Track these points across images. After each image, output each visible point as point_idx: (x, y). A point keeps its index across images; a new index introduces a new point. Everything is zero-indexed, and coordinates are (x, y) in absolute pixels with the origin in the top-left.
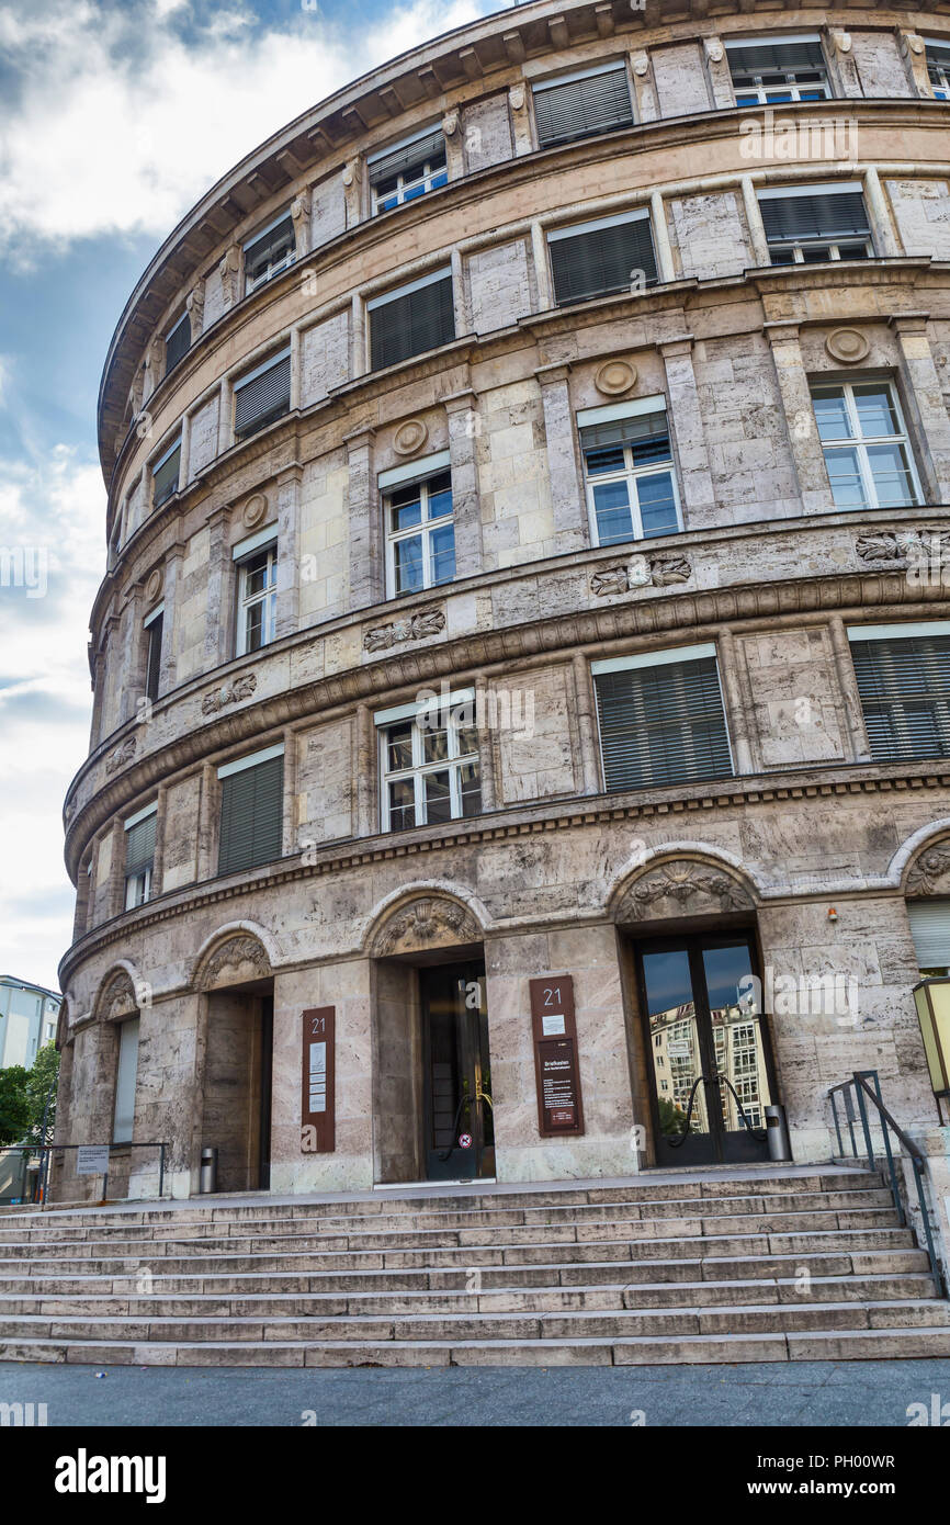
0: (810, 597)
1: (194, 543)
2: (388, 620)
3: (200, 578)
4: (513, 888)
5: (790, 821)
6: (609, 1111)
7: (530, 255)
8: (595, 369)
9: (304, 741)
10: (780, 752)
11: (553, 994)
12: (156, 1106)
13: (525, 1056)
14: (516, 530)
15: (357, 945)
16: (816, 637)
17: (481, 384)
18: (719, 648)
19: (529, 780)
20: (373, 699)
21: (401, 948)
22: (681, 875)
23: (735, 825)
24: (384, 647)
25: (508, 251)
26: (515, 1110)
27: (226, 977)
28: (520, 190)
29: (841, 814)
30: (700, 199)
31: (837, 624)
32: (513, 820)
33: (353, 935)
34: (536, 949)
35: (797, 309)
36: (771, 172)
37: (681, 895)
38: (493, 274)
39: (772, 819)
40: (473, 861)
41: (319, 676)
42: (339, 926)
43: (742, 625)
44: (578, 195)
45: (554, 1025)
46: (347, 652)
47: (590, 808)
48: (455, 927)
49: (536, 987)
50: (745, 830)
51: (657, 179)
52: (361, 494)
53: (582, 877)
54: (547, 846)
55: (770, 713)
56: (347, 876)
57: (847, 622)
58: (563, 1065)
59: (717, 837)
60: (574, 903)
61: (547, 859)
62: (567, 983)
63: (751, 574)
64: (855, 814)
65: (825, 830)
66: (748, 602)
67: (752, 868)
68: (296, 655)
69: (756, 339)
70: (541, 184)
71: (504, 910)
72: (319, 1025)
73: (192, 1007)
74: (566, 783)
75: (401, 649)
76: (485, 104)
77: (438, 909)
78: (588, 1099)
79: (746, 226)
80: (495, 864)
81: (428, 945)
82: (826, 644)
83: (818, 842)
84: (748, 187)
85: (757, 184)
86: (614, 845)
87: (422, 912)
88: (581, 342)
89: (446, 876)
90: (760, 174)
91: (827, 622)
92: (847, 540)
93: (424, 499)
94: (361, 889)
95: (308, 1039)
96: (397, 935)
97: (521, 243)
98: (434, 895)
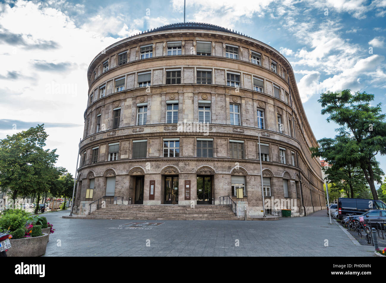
0: (226, 135)
1: (128, 100)
2: (168, 126)
3: (129, 107)
4: (183, 168)
5: (220, 164)
6: (194, 197)
7: (194, 72)
8: (202, 94)
9: (151, 141)
10: (220, 155)
11: (188, 182)
12: (120, 191)
13: (184, 190)
14: (188, 116)
15: (160, 172)
16: (226, 140)
17: (185, 91)
18: (214, 140)
19: (187, 153)
20: (164, 137)
21: (166, 174)
22: (206, 169)
23: (213, 164)
24: (167, 130)
25: (190, 70)
26: (181, 197)
27: (135, 174)
28: (193, 60)
29: (226, 164)
30: (219, 71)
31: (228, 139)
32: (185, 159)
33: (159, 171)
34: (186, 176)
35: (230, 92)
36: (229, 69)
37: (205, 172)
38: (188, 73)
39: (218, 164)
40: (178, 163)
41: (156, 132)
42: (156, 169)
43: (217, 137)
44: (202, 64)
45: (188, 186)
46: (161, 129)
47: (195, 159)
48: (175, 172)
49: (186, 181)
50: (214, 164)
51: (214, 65)
52: (163, 103)
53: (193, 168)
54: (189, 163)
55: (219, 150)
56: (158, 162)
57: (230, 139)
58: (189, 191)
59: (211, 165)
60: (192, 171)
61: (188, 165)
62: (190, 181)
63: (220, 131)
64: (227, 164)
65: (224, 166)
66: (218, 135)
67: (214, 170)
68: (152, 127)
69: (224, 95)
70: (197, 60)
71: (182, 171)
72: (152, 183)
73: (128, 177)
74: (192, 154)
75: (170, 131)
76: (189, 41)
77: (172, 169)
78: (191, 196)
79: (225, 77)
80: (181, 164)
81: (170, 174)
82: (227, 142)
83: (222, 167)
84: (226, 71)
85: (227, 70)
86: (198, 164)
87: (170, 169)
88: (201, 89)
89: (174, 165)
90: (228, 69)
91: (227, 139)
92: (232, 129)
93: (173, 106)
94: (160, 165)
95: (150, 184)
96: (166, 172)
97: (193, 69)
98: (172, 167)
